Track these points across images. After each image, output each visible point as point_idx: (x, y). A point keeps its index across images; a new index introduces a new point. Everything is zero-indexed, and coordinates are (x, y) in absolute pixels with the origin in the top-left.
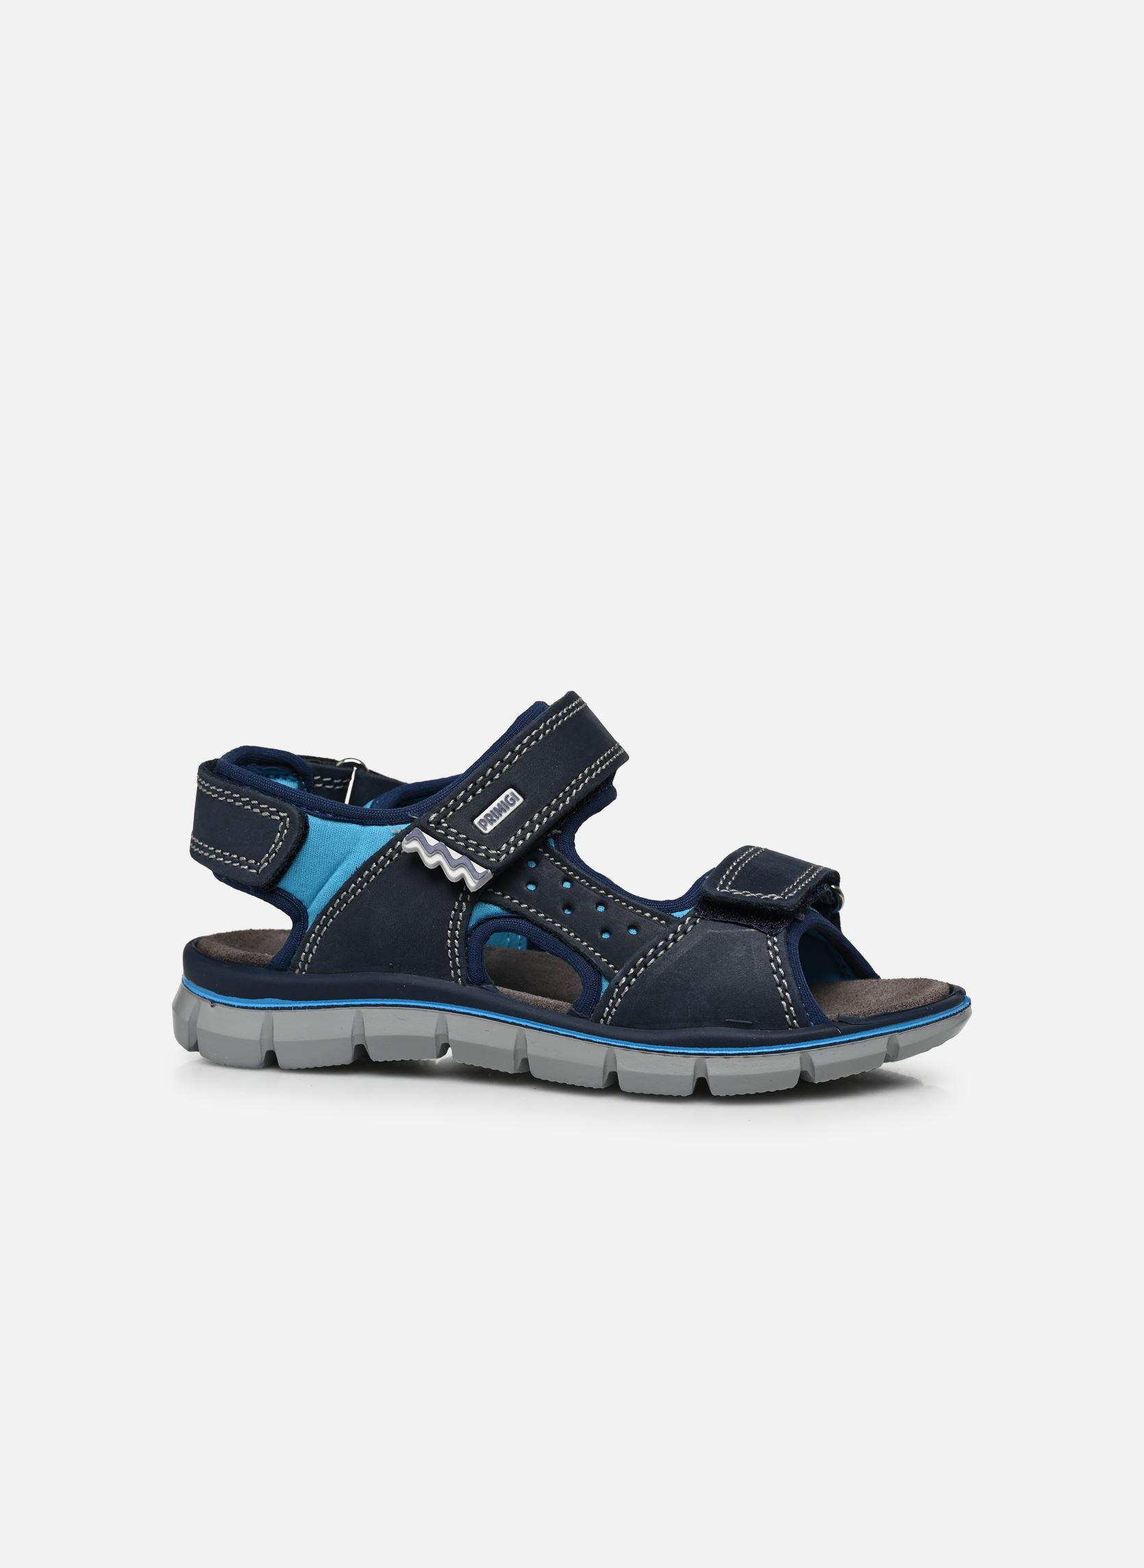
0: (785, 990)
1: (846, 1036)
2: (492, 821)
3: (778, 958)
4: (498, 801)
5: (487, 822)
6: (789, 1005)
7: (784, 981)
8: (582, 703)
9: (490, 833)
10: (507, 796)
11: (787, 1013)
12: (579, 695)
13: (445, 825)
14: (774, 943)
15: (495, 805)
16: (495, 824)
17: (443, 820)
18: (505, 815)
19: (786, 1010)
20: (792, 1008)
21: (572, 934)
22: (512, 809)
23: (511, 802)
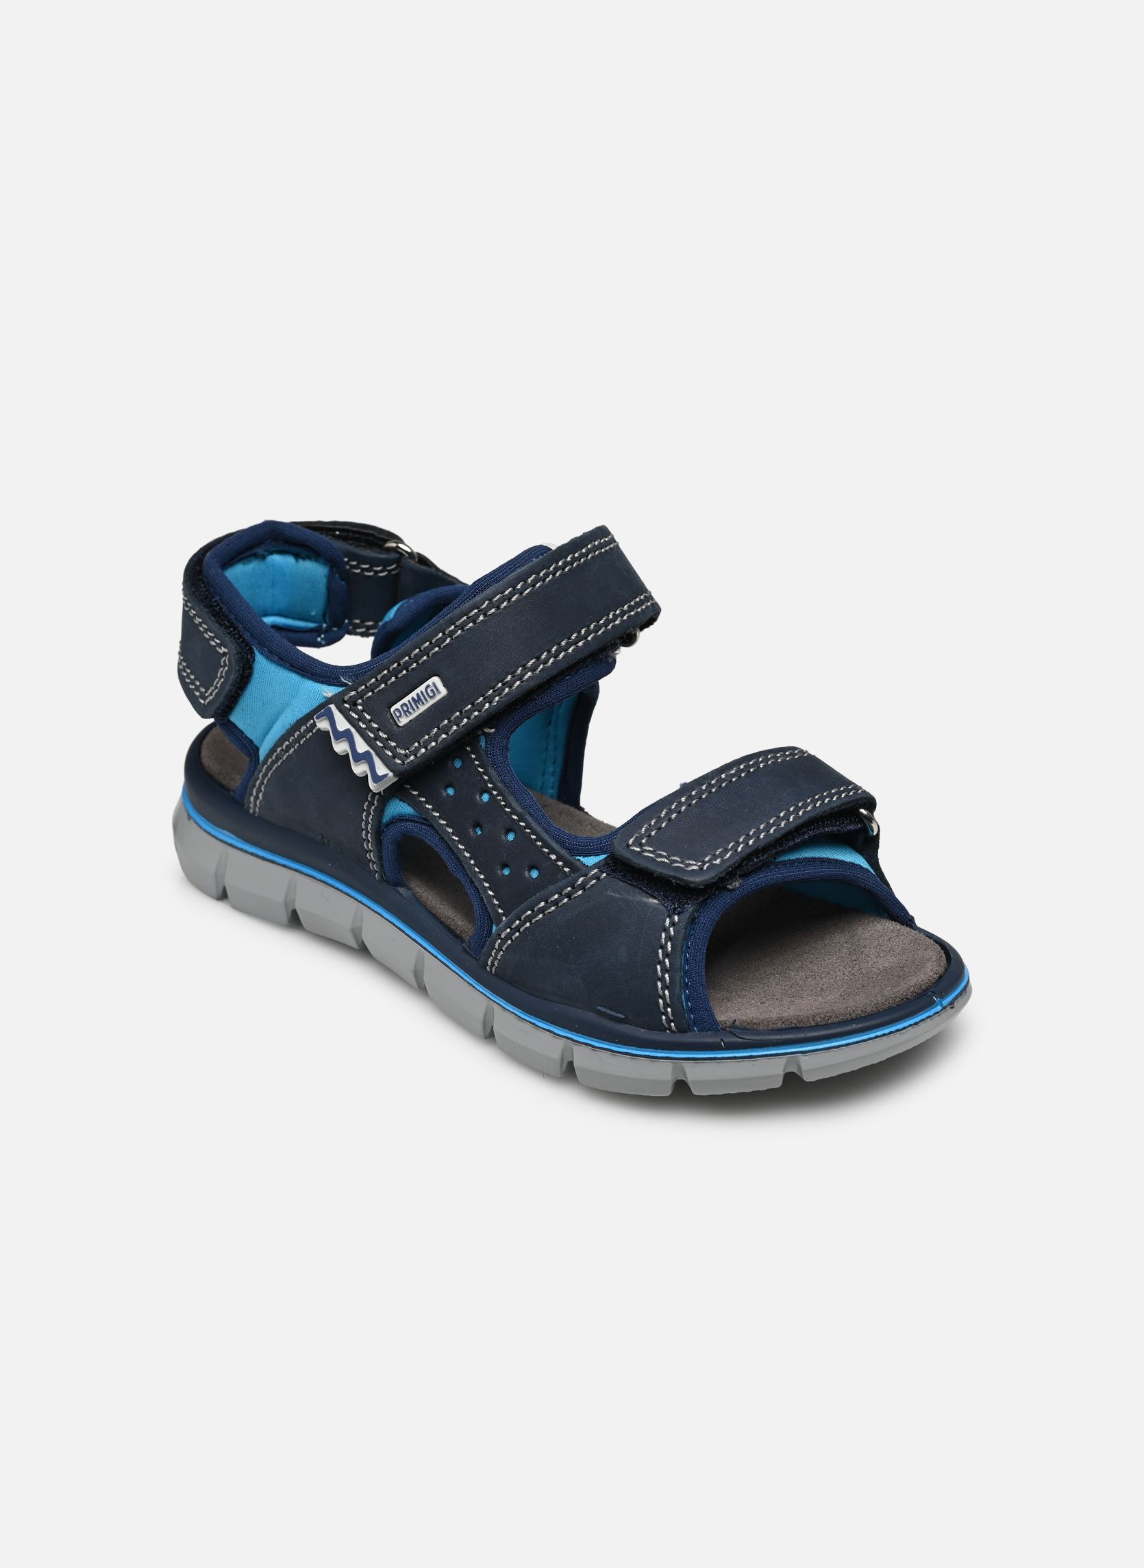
0: (665, 987)
1: (730, 1051)
2: (407, 712)
3: (669, 944)
4: (418, 691)
5: (405, 712)
6: (666, 1005)
7: (667, 976)
8: (613, 540)
9: (404, 726)
10: (428, 686)
11: (663, 1014)
12: (610, 530)
13: (360, 708)
14: (673, 924)
15: (414, 694)
16: (411, 717)
17: (360, 701)
18: (422, 708)
19: (663, 1011)
20: (669, 1010)
21: (472, 862)
22: (431, 702)
23: (431, 694)
